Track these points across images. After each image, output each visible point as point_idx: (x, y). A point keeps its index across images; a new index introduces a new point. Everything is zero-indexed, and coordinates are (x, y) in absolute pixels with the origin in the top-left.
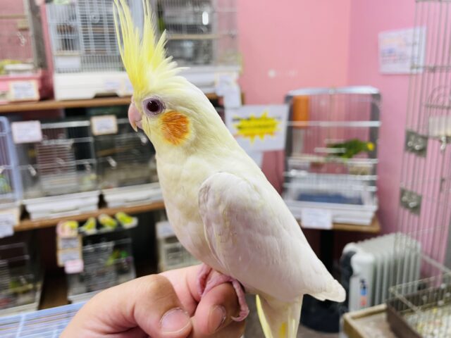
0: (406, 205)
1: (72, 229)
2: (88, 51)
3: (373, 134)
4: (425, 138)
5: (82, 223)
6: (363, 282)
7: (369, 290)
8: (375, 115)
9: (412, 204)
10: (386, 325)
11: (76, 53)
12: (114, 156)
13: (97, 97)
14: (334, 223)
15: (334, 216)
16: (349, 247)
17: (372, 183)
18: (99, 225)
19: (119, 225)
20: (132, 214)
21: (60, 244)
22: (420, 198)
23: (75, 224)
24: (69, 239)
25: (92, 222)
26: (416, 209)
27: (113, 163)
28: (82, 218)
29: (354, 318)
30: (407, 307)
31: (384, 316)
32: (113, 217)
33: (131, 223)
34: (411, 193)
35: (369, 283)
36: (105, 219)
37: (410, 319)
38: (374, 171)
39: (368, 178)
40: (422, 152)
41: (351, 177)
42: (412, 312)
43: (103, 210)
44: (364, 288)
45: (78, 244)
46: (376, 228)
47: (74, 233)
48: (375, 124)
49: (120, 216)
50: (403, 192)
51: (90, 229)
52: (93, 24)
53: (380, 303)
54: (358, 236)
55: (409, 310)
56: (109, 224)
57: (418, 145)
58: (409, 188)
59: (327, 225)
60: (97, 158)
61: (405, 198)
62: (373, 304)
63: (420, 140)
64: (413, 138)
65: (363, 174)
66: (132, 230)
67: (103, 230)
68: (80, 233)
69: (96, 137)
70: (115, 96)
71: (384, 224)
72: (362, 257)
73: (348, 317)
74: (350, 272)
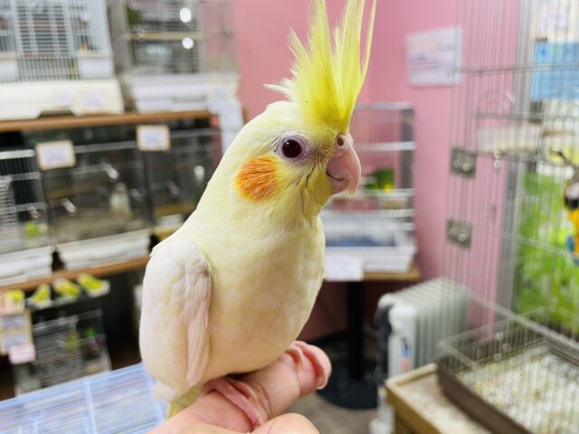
0: (454, 239)
1: (16, 301)
2: (27, 53)
3: (407, 157)
4: (474, 156)
5: (29, 293)
6: (404, 340)
7: (412, 350)
8: (407, 134)
9: (463, 236)
10: (436, 390)
11: (11, 54)
12: (71, 198)
13: (43, 116)
14: (366, 273)
15: (365, 263)
16: (386, 300)
17: (408, 219)
18: (54, 295)
19: (84, 292)
20: (101, 277)
22: (470, 229)
23: (20, 295)
24: (12, 316)
25: (44, 291)
26: (466, 243)
27: (71, 207)
28: (27, 286)
29: (400, 384)
30: (459, 363)
31: (433, 380)
32: (74, 281)
33: (100, 289)
34: (460, 225)
35: (411, 340)
36: (62, 285)
37: (466, 379)
38: (410, 204)
39: (402, 213)
40: (471, 173)
41: (383, 213)
42: (467, 369)
43: (59, 274)
44: (406, 347)
45: (25, 322)
46: (415, 275)
47: (20, 308)
48: (408, 146)
49: (85, 280)
50: (450, 224)
51: (42, 301)
52: (34, 15)
53: (425, 363)
55: (462, 367)
56: (69, 293)
57: (464, 165)
58: (456, 217)
59: (356, 275)
60: (47, 201)
61: (454, 230)
62: (417, 365)
63: (468, 159)
64: (459, 156)
65: (396, 208)
66: (102, 298)
67: (61, 301)
68: (27, 306)
69: (43, 172)
70: (69, 114)
71: (424, 269)
72: (402, 309)
73: (392, 382)
74: (388, 329)
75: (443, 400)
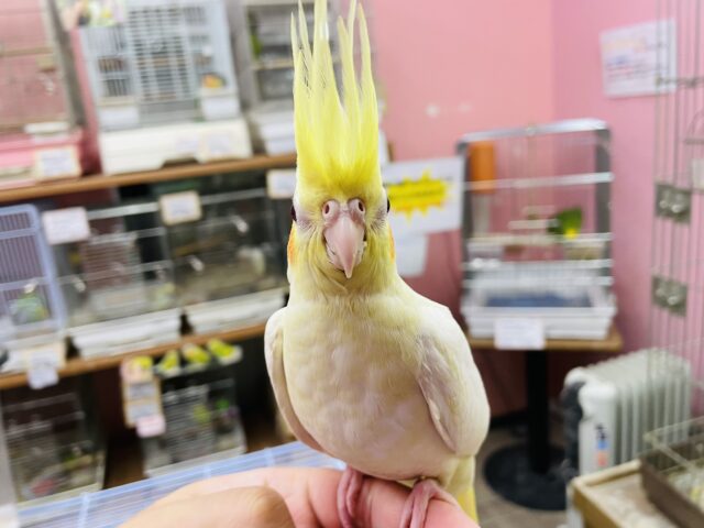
0: (662, 303)
1: (144, 369)
2: (148, 96)
3: (602, 190)
4: (688, 194)
5: (157, 359)
6: (600, 428)
7: (611, 441)
8: (602, 162)
9: (673, 300)
10: (641, 494)
11: (130, 99)
12: (197, 254)
13: (168, 165)
14: (549, 340)
15: (547, 328)
16: (574, 376)
17: (606, 272)
18: (183, 362)
19: (214, 359)
20: (232, 342)
21: (128, 393)
22: (684, 290)
23: (147, 362)
24: (139, 385)
25: (172, 358)
26: (680, 308)
27: (198, 265)
28: (156, 352)
29: (591, 485)
30: (673, 463)
31: (636, 480)
33: (231, 355)
34: (670, 283)
35: (609, 429)
36: (192, 351)
37: (679, 482)
38: (607, 252)
39: (597, 264)
40: (684, 216)
41: (570, 265)
42: (682, 470)
43: (187, 338)
44: (603, 437)
45: (154, 391)
46: (615, 343)
47: (147, 376)
48: (604, 177)
49: (215, 345)
50: (656, 282)
51: (170, 368)
52: (154, 53)
53: (629, 459)
54: (588, 356)
55: (675, 467)
56: (198, 359)
57: (674, 206)
58: (666, 274)
59: (537, 343)
60: (173, 258)
61: (660, 292)
62: (618, 461)
63: (679, 197)
64: (667, 194)
65: (589, 258)
66: (234, 367)
67: (190, 369)
68: (157, 375)
69: (169, 228)
70: (192, 162)
71: (627, 336)
72: (596, 389)
73: (579, 482)
74: (579, 413)
75: (650, 507)
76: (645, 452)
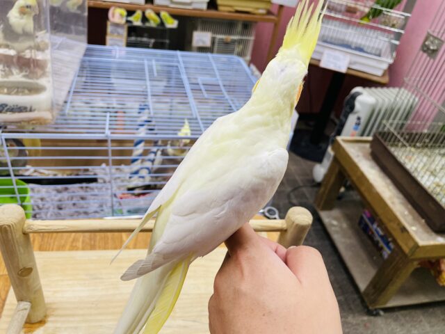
1: (121, 15)
5: (130, 13)
6: (359, 119)
7: (361, 127)
9: (433, 48)
14: (349, 68)
15: (350, 63)
16: (357, 89)
18: (145, 19)
19: (162, 24)
20: (174, 16)
21: (109, 29)
22: (441, 44)
23: (125, 13)
24: (117, 25)
26: (434, 52)
28: (132, 7)
29: (345, 141)
31: (368, 145)
32: (158, 14)
33: (172, 24)
34: (435, 38)
35: (363, 121)
36: (150, 14)
43: (149, 6)
44: (358, 124)
45: (124, 32)
46: (385, 80)
47: (123, 21)
49: (164, 14)
50: (428, 37)
53: (368, 135)
54: (368, 83)
56: (153, 22)
58: (435, 33)
59: (343, 70)
61: (428, 42)
62: (362, 135)
66: (171, 30)
67: (147, 24)
71: (393, 77)
72: (365, 99)
73: (339, 138)
74: (352, 108)
75: (370, 157)
76: (380, 129)
